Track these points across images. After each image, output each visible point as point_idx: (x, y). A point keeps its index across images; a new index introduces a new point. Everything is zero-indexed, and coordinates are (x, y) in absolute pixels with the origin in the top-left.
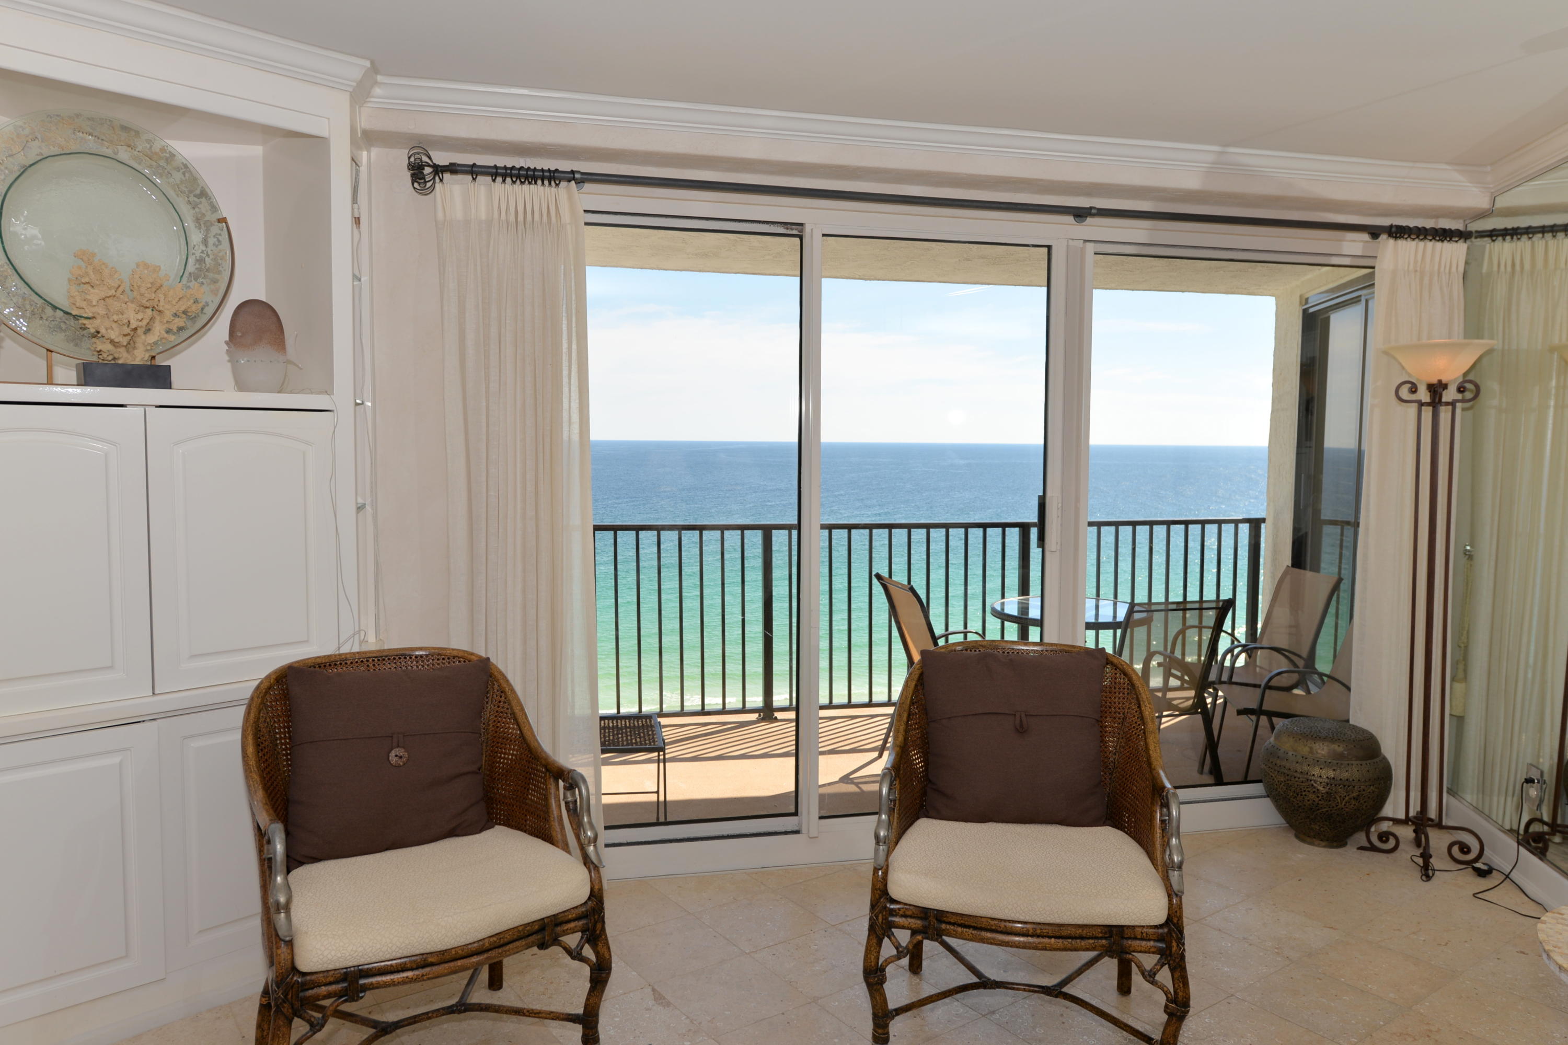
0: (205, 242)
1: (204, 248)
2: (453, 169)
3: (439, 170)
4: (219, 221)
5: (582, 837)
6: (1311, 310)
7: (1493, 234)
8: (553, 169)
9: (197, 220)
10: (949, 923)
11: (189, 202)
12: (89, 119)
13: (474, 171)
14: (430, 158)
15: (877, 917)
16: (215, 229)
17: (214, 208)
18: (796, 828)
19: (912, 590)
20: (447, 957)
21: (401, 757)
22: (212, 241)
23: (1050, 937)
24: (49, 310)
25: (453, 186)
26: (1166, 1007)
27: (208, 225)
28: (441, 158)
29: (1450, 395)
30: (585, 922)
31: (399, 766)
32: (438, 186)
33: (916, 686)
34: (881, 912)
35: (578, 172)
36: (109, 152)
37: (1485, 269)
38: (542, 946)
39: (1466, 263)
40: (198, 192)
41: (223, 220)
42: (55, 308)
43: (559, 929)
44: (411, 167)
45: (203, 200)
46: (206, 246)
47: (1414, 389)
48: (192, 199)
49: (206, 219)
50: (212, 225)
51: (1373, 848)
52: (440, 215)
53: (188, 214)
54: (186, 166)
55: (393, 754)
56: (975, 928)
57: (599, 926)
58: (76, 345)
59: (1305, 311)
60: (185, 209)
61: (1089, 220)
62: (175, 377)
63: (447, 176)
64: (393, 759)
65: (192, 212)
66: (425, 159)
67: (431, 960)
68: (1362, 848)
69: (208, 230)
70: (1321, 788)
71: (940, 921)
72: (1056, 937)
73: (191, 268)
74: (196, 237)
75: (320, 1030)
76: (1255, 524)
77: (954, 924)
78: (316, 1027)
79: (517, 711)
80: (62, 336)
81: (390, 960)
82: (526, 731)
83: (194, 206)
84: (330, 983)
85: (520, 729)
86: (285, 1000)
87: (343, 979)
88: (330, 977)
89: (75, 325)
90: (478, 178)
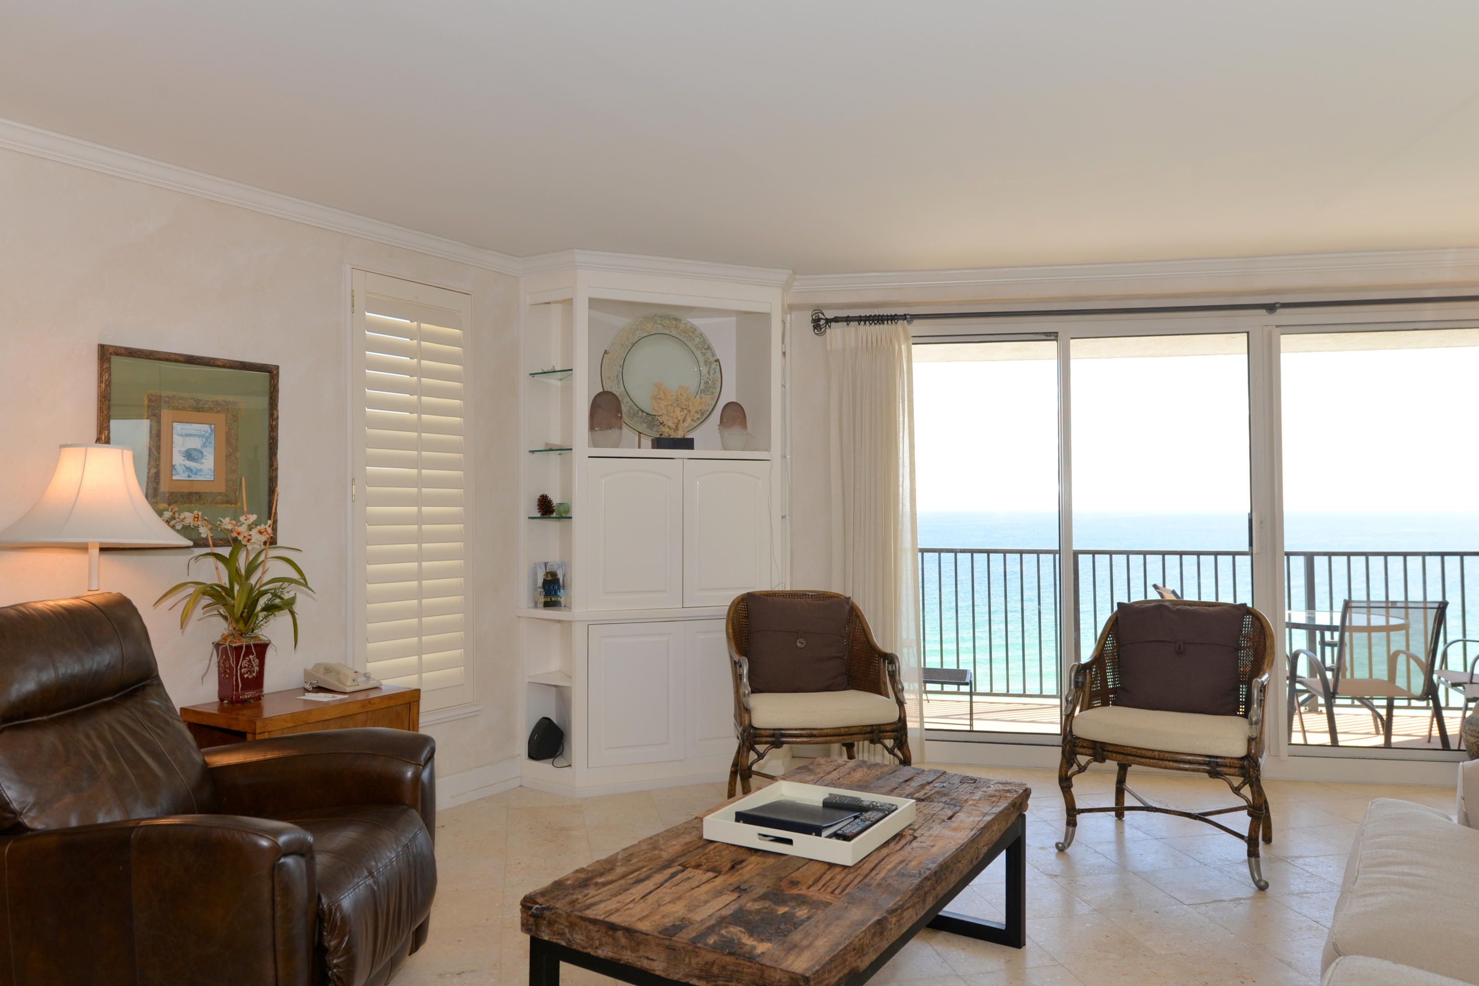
0: (709, 373)
1: (708, 376)
2: (836, 320)
3: (828, 321)
4: (716, 361)
5: (896, 689)
8: (893, 314)
9: (705, 362)
10: (1109, 751)
11: (702, 353)
12: (660, 317)
13: (848, 320)
14: (823, 314)
15: (1066, 746)
16: (714, 366)
17: (713, 355)
21: (802, 643)
22: (712, 372)
23: (1169, 761)
24: (640, 413)
25: (836, 332)
26: (1249, 810)
27: (711, 363)
28: (830, 314)
30: (896, 734)
31: (801, 648)
32: (828, 330)
33: (1113, 624)
34: (1068, 743)
35: (909, 315)
36: (667, 332)
38: (872, 741)
40: (706, 347)
41: (717, 361)
42: (643, 411)
43: (881, 734)
44: (814, 321)
45: (709, 351)
46: (709, 375)
48: (704, 351)
49: (710, 360)
50: (712, 363)
52: (829, 348)
53: (701, 359)
54: (701, 334)
55: (798, 641)
56: (1123, 754)
57: (904, 737)
58: (651, 430)
60: (699, 354)
62: (696, 443)
63: (833, 324)
64: (799, 645)
65: (703, 357)
66: (821, 316)
67: (815, 732)
69: (710, 366)
71: (1103, 750)
73: (702, 387)
74: (704, 370)
75: (762, 759)
77: (1111, 752)
78: (761, 756)
79: (865, 627)
80: (645, 425)
81: (796, 729)
82: (869, 637)
83: (704, 354)
84: (767, 736)
85: (867, 638)
86: (747, 739)
87: (773, 736)
88: (768, 732)
89: (651, 419)
90: (850, 323)
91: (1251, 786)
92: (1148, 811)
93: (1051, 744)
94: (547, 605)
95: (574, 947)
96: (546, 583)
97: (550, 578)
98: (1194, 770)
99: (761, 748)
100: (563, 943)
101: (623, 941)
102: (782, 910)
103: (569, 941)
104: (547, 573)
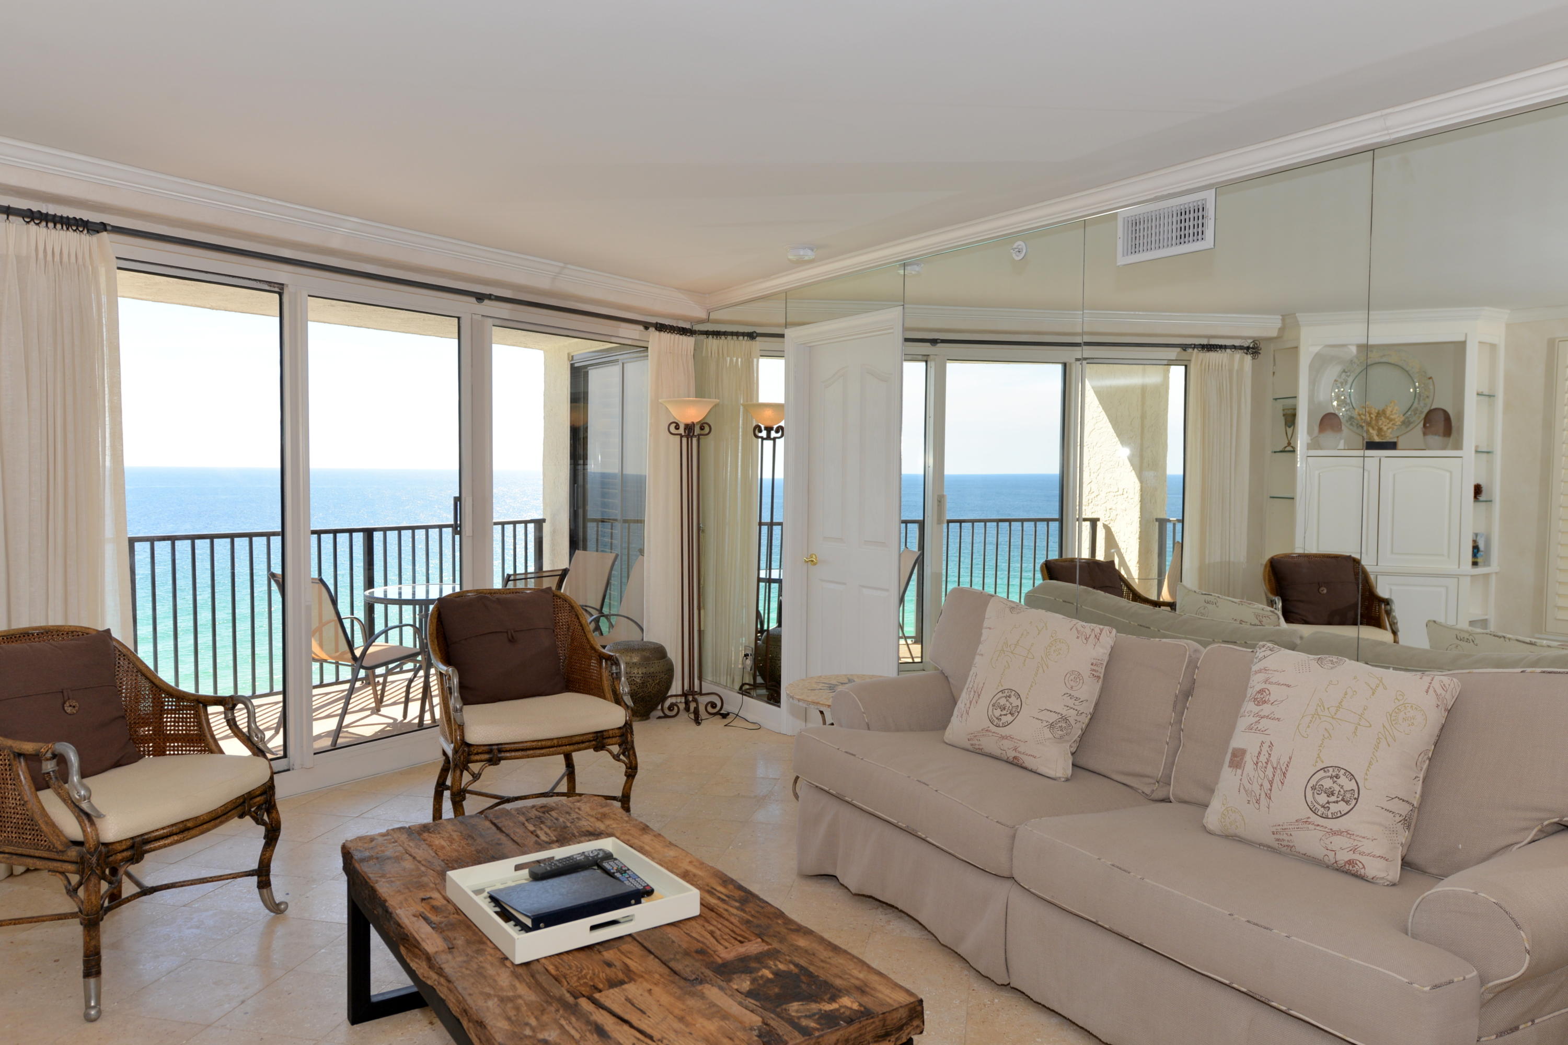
5: (253, 739)
6: (576, 365)
7: (707, 333)
8: (85, 219)
10: (506, 751)
13: (7, 211)
15: (460, 758)
18: (286, 768)
19: (321, 580)
20: (199, 822)
21: (74, 707)
26: (626, 772)
29: (697, 431)
30: (263, 797)
31: (73, 714)
34: (462, 753)
35: (109, 225)
37: (704, 354)
38: (240, 815)
39: (695, 350)
43: (250, 803)
47: (677, 427)
51: (666, 716)
55: (67, 704)
56: (522, 750)
57: (272, 799)
59: (572, 365)
61: (486, 302)
64: (69, 710)
67: (189, 824)
68: (659, 718)
70: (638, 681)
71: (500, 751)
72: (569, 745)
76: (539, 523)
77: (509, 751)
79: (142, 668)
81: (163, 828)
82: (157, 682)
84: (123, 851)
85: (151, 682)
86: (98, 865)
87: (132, 847)
88: (124, 846)
90: (11, 217)
91: (628, 750)
98: (584, 749)
102: (767, 973)
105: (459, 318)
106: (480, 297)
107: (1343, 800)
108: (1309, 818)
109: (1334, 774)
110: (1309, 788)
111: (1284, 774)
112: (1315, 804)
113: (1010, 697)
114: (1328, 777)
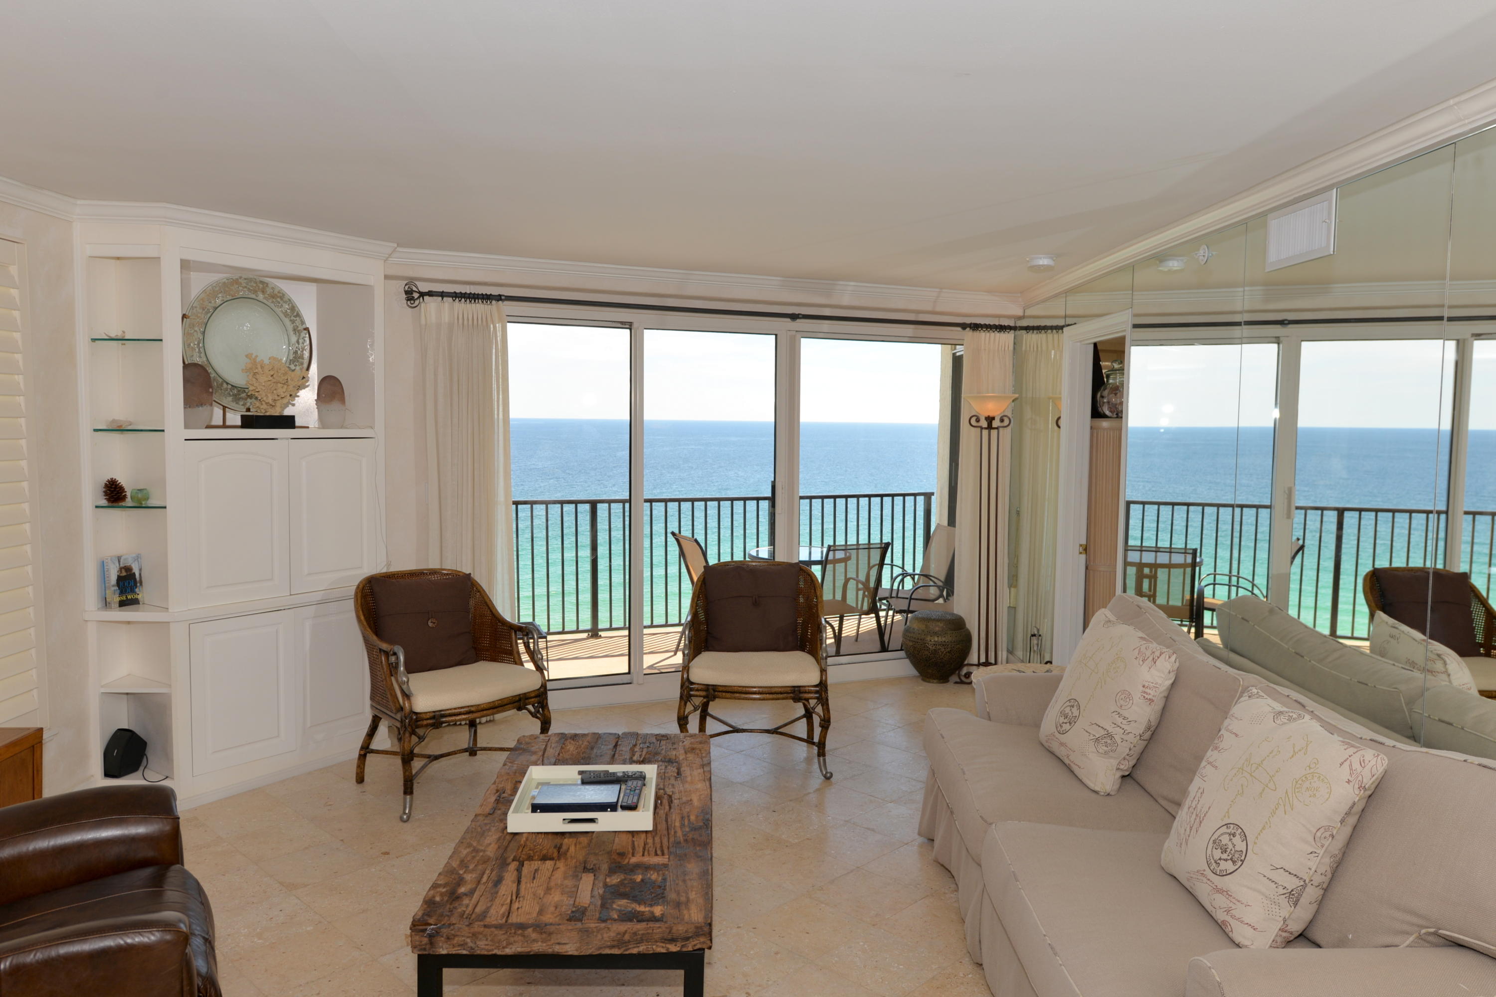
0: (298, 342)
1: (297, 345)
2: (430, 294)
3: (422, 295)
4: (305, 329)
5: (536, 658)
7: (1027, 328)
8: (489, 293)
9: (294, 330)
10: (719, 691)
11: (291, 320)
12: (245, 279)
13: (442, 295)
14: (417, 287)
15: (684, 691)
16: (303, 335)
17: (303, 323)
18: (629, 682)
19: (696, 541)
20: (480, 708)
21: (434, 623)
22: (301, 341)
23: (766, 694)
24: (225, 385)
25: (431, 304)
26: (820, 723)
27: (300, 332)
28: (424, 287)
29: (996, 423)
30: (539, 699)
31: (433, 628)
32: (423, 305)
33: (701, 584)
34: (686, 689)
35: (503, 295)
36: (253, 296)
37: (1024, 348)
38: (519, 709)
39: (1015, 343)
40: (295, 314)
41: (307, 329)
42: (227, 384)
43: (527, 701)
44: (406, 292)
45: (298, 318)
46: (299, 344)
47: (978, 420)
48: (292, 318)
49: (299, 329)
50: (302, 332)
51: (962, 682)
52: (423, 322)
53: (290, 327)
54: (290, 300)
55: (430, 621)
56: (731, 692)
57: (545, 701)
58: (237, 403)
59: (954, 354)
60: (287, 321)
62: (297, 422)
63: (426, 298)
64: (430, 624)
65: (292, 326)
66: (414, 289)
67: (473, 709)
68: (956, 683)
69: (300, 335)
70: (930, 647)
71: (715, 691)
72: (769, 694)
73: (291, 357)
74: (294, 339)
75: (423, 741)
76: (928, 496)
77: (721, 691)
78: (421, 739)
79: (488, 601)
80: (230, 399)
81: (455, 709)
82: (494, 611)
83: (293, 322)
84: (428, 719)
85: (491, 611)
86: (409, 725)
87: (433, 717)
88: (428, 716)
89: (239, 393)
90: (445, 298)
91: (822, 706)
92: (737, 732)
93: (622, 682)
94: (122, 604)
95: (479, 952)
96: (120, 579)
97: (124, 574)
98: (783, 699)
99: (420, 731)
100: (465, 952)
101: (534, 936)
102: (639, 878)
103: (472, 948)
104: (121, 569)
105: (776, 335)
106: (794, 317)
107: (1231, 859)
108: (1204, 870)
109: (1233, 831)
110: (1211, 841)
111: (1201, 822)
112: (1211, 858)
113: (1073, 706)
114: (1228, 833)
